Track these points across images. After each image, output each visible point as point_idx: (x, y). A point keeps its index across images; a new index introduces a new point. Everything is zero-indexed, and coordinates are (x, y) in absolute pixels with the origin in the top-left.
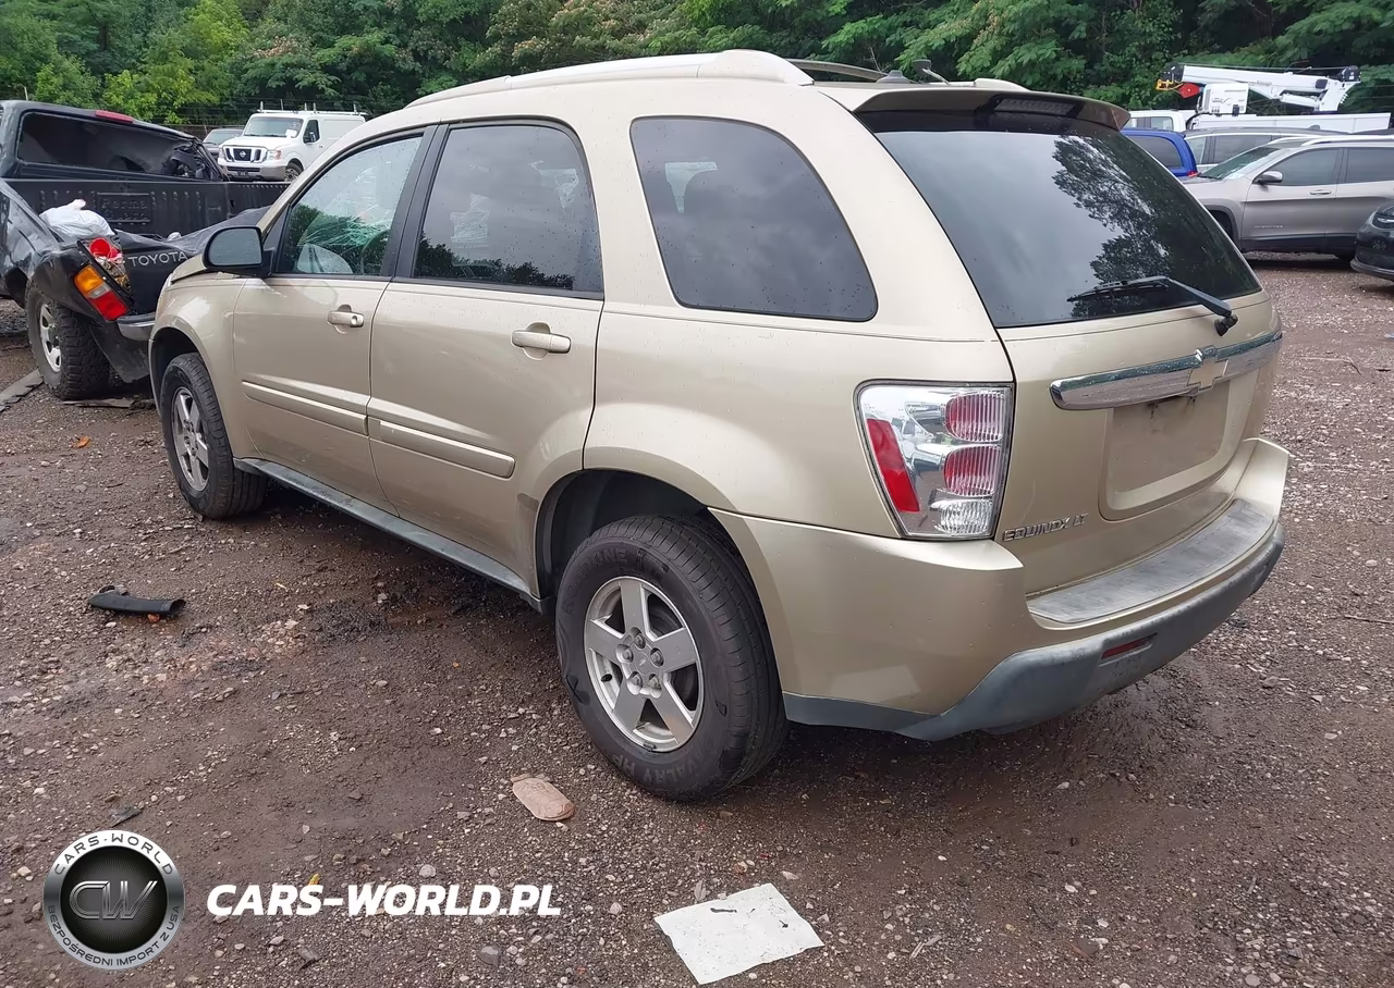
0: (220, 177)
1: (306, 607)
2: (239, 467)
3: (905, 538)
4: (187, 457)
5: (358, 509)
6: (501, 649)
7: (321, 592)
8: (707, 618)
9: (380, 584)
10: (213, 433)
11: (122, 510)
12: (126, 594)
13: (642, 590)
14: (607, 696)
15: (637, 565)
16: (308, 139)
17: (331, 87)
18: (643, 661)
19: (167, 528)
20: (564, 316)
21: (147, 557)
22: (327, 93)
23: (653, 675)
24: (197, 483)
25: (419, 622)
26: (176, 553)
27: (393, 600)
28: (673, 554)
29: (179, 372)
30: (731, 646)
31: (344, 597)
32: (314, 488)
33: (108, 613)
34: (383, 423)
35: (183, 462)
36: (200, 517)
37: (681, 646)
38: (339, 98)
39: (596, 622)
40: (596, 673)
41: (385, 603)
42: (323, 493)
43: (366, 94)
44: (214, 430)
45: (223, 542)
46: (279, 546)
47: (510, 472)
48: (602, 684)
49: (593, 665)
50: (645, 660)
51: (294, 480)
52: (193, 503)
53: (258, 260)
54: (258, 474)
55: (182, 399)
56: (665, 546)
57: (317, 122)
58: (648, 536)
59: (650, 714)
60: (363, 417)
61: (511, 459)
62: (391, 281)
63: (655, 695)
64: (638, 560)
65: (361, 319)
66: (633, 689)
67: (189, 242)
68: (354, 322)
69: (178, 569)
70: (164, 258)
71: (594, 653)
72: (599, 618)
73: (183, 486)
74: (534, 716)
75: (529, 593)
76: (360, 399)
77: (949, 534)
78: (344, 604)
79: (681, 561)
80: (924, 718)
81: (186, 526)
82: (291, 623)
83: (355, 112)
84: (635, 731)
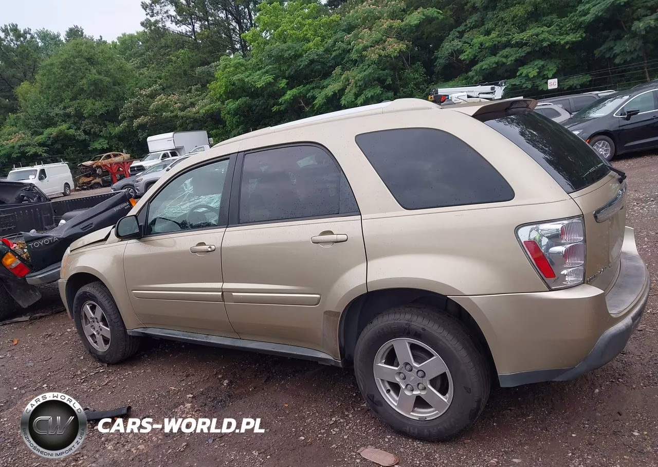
0: (47, 200)
1: (191, 396)
2: (131, 334)
3: (551, 290)
4: (93, 336)
5: (214, 340)
6: (302, 393)
7: (194, 387)
8: (452, 349)
9: (220, 376)
10: (113, 320)
11: (60, 371)
12: (94, 411)
13: (407, 343)
14: (392, 400)
15: (405, 332)
16: (41, 179)
17: (44, 152)
18: (413, 378)
19: (91, 374)
20: (341, 226)
21: (92, 390)
22: (43, 156)
23: (419, 384)
24: (101, 348)
25: (250, 390)
26: (106, 384)
27: (231, 382)
28: (425, 322)
29: (87, 294)
30: (467, 360)
31: (206, 386)
32: (183, 335)
33: (91, 422)
34: (233, 294)
35: (90, 340)
36: (106, 365)
37: (435, 365)
38: (49, 158)
39: (379, 364)
40: (383, 389)
41: (228, 385)
42: (190, 337)
43: (63, 153)
44: (114, 318)
45: (127, 374)
46: (157, 370)
47: (318, 301)
48: (387, 395)
49: (381, 387)
50: (412, 376)
51: (169, 334)
52: (100, 359)
53: (137, 231)
54: (143, 335)
55: (88, 307)
56: (420, 319)
57: (44, 169)
58: (408, 316)
59: (420, 402)
60: (220, 293)
61: (318, 296)
62: (227, 227)
63: (423, 393)
64: (405, 329)
65: (213, 247)
66: (408, 393)
67: (56, 232)
68: (209, 249)
69: (112, 392)
70: (47, 242)
71: (380, 381)
72: (380, 362)
73: (92, 351)
74: (342, 420)
75: (332, 359)
76: (218, 285)
77: (569, 284)
78: (208, 389)
79: (431, 324)
80: (567, 370)
81: (101, 371)
82: (188, 405)
83: (63, 162)
84: (412, 413)
